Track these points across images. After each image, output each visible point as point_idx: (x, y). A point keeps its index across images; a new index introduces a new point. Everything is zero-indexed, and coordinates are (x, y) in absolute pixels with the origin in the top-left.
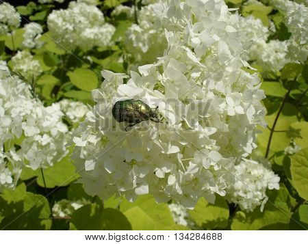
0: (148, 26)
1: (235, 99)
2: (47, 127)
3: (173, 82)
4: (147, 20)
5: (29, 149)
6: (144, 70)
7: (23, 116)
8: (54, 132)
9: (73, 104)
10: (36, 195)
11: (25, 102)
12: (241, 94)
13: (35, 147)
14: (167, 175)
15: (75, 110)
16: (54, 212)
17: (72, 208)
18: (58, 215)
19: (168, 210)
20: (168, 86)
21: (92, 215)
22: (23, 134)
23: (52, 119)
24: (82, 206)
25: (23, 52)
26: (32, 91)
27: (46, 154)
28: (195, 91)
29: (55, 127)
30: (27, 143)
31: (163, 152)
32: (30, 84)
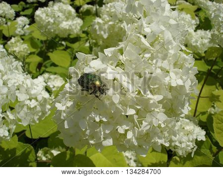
0: (108, 19)
1: (176, 74)
2: (34, 94)
3: (130, 61)
4: (107, 15)
5: (21, 110)
6: (108, 52)
7: (17, 86)
8: (40, 98)
9: (52, 77)
10: (25, 144)
11: (18, 76)
12: (180, 70)
13: (25, 109)
14: (126, 131)
15: (54, 81)
16: (38, 157)
17: (52, 154)
18: (41, 159)
19: (122, 156)
20: (126, 64)
21: (67, 159)
22: (17, 99)
23: (38, 88)
24: (59, 152)
25: (16, 38)
26: (23, 67)
27: (34, 115)
28: (147, 68)
29: (41, 94)
30: (19, 106)
31: (123, 114)
32: (22, 62)
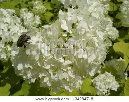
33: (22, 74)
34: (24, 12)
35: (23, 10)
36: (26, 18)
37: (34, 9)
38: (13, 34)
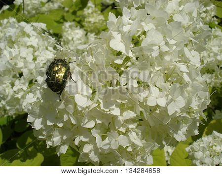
33: (44, 137)
34: (68, 28)
35: (67, 24)
36: (73, 39)
37: (87, 22)
38: (41, 65)
